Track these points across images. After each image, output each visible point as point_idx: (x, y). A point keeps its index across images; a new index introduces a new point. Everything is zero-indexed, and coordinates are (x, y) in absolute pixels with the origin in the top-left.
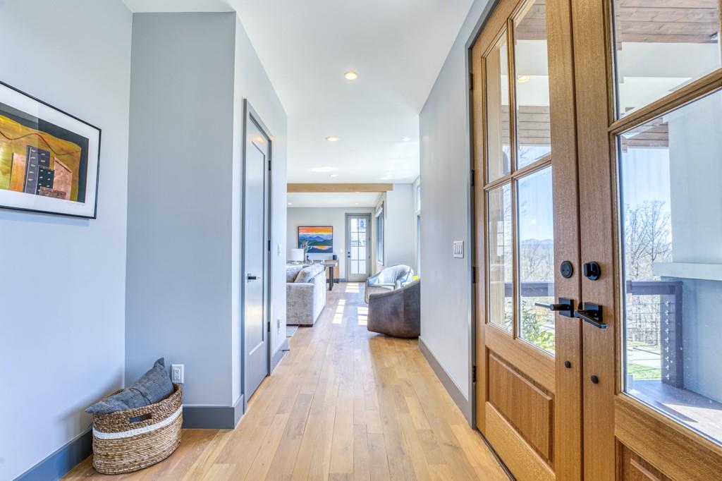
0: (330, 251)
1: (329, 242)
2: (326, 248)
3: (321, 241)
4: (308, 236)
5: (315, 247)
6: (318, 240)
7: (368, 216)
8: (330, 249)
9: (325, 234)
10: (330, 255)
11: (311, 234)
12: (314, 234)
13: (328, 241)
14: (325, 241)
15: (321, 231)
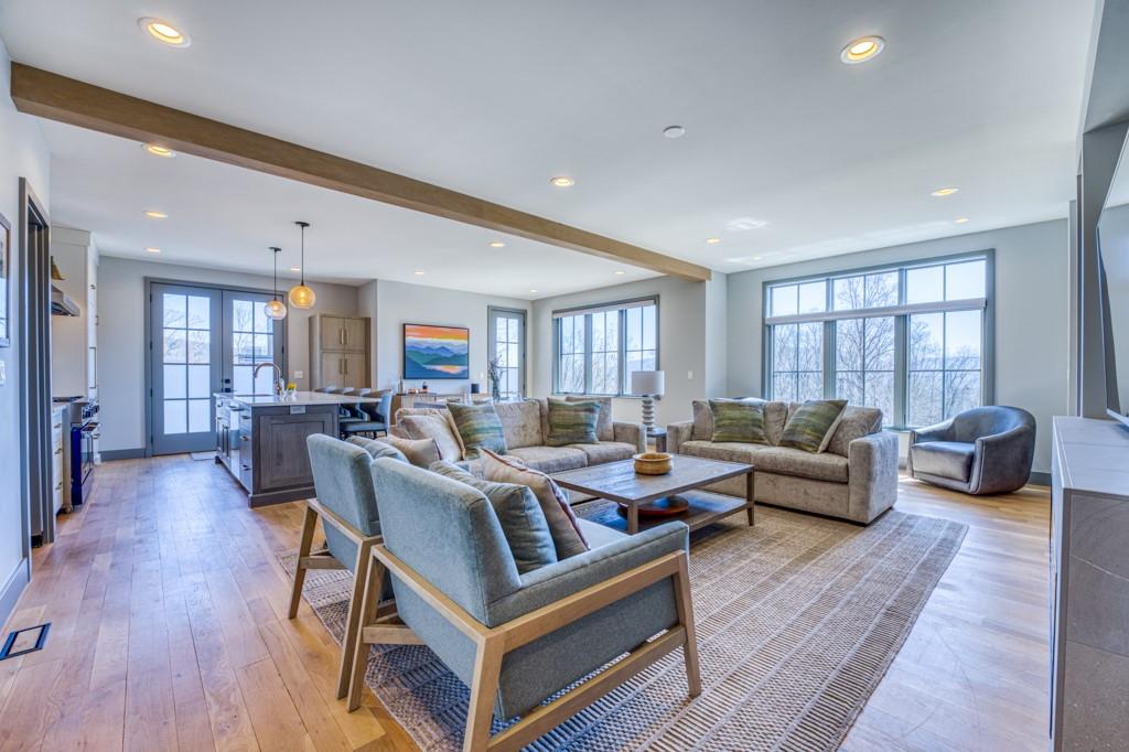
0: (463, 376)
1: (461, 359)
2: (456, 369)
3: (449, 355)
4: (424, 346)
5: (439, 368)
6: (444, 355)
7: (523, 314)
8: (464, 371)
9: (454, 343)
10: (467, 384)
11: (429, 340)
12: (436, 340)
13: (464, 356)
14: (455, 356)
15: (446, 336)
